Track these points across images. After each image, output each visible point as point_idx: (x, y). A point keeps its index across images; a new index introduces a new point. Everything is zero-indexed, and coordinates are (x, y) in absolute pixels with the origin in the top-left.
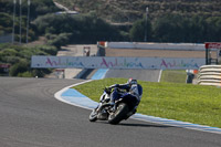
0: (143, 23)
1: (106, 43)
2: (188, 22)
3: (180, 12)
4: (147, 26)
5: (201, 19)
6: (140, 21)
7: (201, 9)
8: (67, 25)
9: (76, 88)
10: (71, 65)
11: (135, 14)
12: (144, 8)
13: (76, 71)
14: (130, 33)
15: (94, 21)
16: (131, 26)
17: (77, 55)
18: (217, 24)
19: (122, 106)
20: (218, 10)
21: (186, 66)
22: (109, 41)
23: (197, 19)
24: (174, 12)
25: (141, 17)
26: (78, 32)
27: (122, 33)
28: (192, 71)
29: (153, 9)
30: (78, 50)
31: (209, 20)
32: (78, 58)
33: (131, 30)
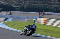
0: (22, 6)
1: (12, 11)
2: (34, 6)
3: (32, 4)
4: (23, 7)
5: (38, 6)
6: (21, 6)
7: (38, 3)
8: (1, 6)
9: (3, 23)
10: (2, 17)
11: (20, 4)
12: (23, 2)
13: (4, 19)
14: (19, 9)
15: (9, 6)
16: (19, 7)
17: (4, 14)
18: (42, 7)
19: (31, 31)
20: (42, 4)
21: (33, 18)
22: (13, 11)
23: (37, 6)
24: (31, 4)
25: (22, 5)
26: (4, 8)
27: (16, 9)
28: (35, 20)
29: (25, 3)
30: (4, 13)
31: (40, 6)
32: (4, 15)
33: (19, 8)
